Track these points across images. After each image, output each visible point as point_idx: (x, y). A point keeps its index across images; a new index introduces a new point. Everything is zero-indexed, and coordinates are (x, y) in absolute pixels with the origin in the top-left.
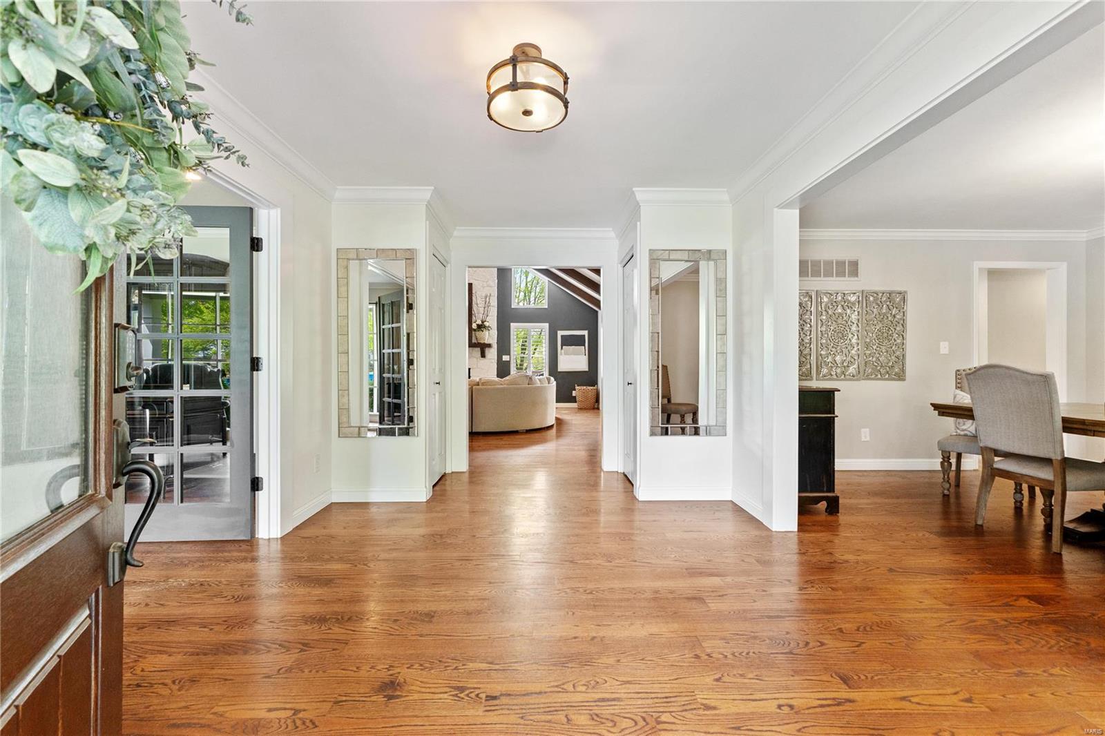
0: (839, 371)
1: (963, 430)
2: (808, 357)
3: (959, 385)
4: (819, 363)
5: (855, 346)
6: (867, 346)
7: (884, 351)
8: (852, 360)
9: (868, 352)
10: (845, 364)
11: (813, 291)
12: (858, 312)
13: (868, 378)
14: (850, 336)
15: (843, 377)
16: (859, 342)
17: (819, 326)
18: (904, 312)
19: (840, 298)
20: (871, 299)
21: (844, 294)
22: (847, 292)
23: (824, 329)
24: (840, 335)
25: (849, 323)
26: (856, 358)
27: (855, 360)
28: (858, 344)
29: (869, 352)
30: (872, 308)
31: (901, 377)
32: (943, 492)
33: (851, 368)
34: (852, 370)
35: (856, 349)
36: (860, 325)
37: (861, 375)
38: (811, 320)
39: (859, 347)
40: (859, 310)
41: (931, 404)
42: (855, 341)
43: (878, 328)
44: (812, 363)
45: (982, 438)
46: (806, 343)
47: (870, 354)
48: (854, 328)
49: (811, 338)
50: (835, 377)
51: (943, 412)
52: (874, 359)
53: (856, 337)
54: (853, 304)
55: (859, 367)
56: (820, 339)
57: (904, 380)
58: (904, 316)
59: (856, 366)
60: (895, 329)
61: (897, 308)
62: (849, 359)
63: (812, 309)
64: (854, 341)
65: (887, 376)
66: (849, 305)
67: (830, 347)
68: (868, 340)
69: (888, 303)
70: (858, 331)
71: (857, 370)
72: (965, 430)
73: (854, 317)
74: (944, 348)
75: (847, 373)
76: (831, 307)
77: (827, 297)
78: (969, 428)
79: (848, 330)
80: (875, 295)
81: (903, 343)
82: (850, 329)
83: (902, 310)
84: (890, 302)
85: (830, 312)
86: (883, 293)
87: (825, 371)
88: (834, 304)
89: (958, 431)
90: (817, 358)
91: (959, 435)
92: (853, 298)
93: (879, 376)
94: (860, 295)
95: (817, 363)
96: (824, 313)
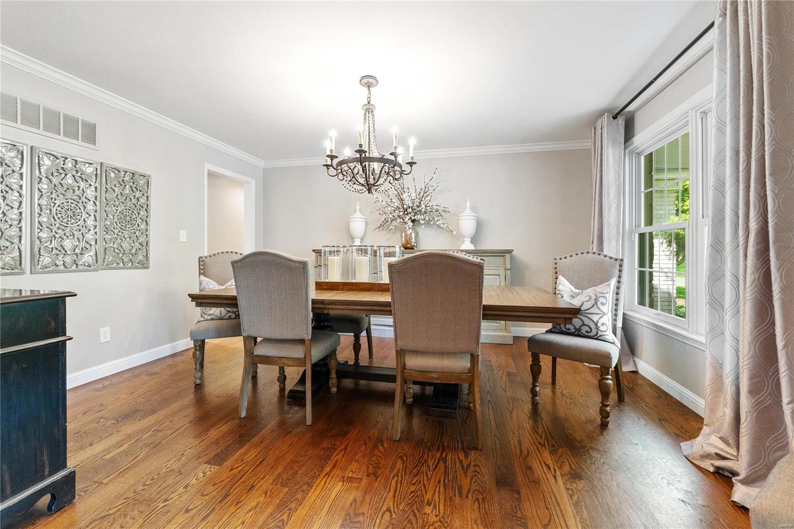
0: (68, 259)
1: (210, 315)
2: (16, 241)
3: (202, 271)
4: (36, 249)
5: (92, 229)
6: (107, 230)
7: (126, 236)
8: (88, 246)
9: (108, 237)
10: (77, 251)
11: (27, 145)
12: (96, 188)
13: (108, 267)
14: (84, 215)
15: (74, 267)
16: (97, 224)
17: (37, 196)
18: (147, 197)
19: (70, 165)
20: (113, 175)
21: (76, 161)
22: (80, 160)
23: (44, 202)
24: (70, 213)
25: (83, 199)
26: (93, 243)
27: (91, 245)
28: (96, 226)
29: (110, 237)
30: (113, 187)
31: (144, 264)
32: (195, 382)
33: (86, 256)
34: (88, 258)
35: (92, 232)
36: (98, 203)
37: (98, 264)
38: (21, 187)
39: (97, 230)
40: (97, 185)
41: (189, 295)
42: (92, 223)
43: (120, 210)
44: (23, 248)
45: (245, 328)
46: (11, 219)
47: (111, 239)
48: (90, 206)
49: (21, 213)
50: (62, 268)
51: (201, 303)
52: (115, 246)
53: (92, 218)
54: (89, 176)
55: (96, 254)
56: (37, 215)
57: (147, 268)
58: (148, 200)
59: (92, 253)
60: (139, 213)
61: (140, 191)
62: (83, 244)
63: (24, 170)
64: (90, 222)
65: (130, 265)
66: (83, 176)
67: (54, 229)
68: (109, 223)
69: (131, 184)
70: (96, 211)
71: (94, 257)
72: (212, 315)
73: (90, 193)
74: (183, 236)
75: (80, 263)
76: (55, 174)
77: (49, 159)
78: (215, 312)
79: (82, 208)
80: (117, 172)
81: (147, 229)
82: (85, 207)
83: (146, 194)
84: (133, 183)
85: (55, 180)
86: (126, 172)
87: (46, 260)
88: (61, 171)
89: (206, 316)
90: (32, 243)
91: (207, 320)
92: (89, 170)
93: (121, 265)
94: (99, 168)
95: (32, 249)
96: (44, 179)
